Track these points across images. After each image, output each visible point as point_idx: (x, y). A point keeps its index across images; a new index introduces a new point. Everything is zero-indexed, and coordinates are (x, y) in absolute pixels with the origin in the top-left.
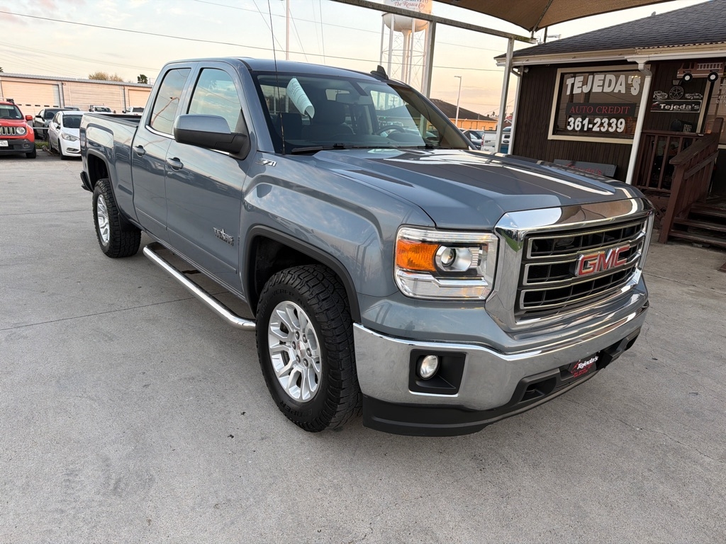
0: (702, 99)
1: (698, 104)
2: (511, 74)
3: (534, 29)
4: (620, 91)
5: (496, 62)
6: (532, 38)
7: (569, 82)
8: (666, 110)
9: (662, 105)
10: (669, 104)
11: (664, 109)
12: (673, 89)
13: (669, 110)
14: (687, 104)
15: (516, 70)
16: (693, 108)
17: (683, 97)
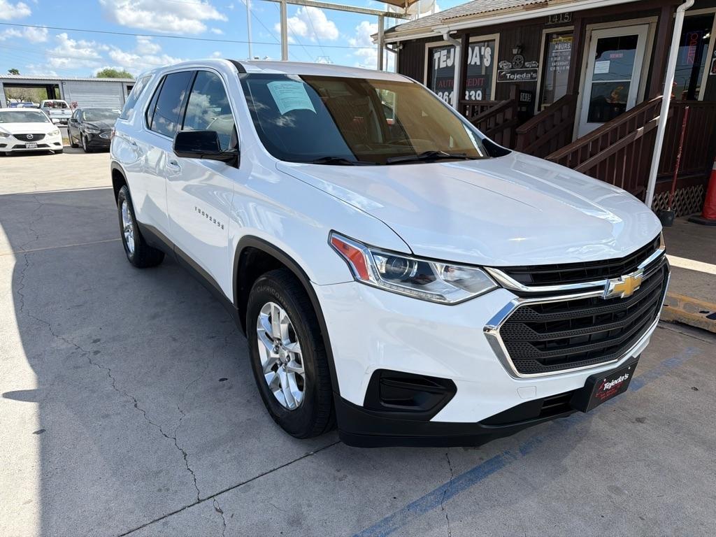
0: (538, 67)
1: (535, 72)
2: (385, 50)
3: (406, 5)
4: (476, 63)
5: (372, 39)
6: (406, 14)
7: (436, 56)
8: (511, 80)
9: (508, 75)
10: (513, 73)
11: (510, 79)
12: (515, 58)
13: (513, 79)
14: (528, 72)
15: (390, 46)
16: (531, 76)
17: (524, 66)
